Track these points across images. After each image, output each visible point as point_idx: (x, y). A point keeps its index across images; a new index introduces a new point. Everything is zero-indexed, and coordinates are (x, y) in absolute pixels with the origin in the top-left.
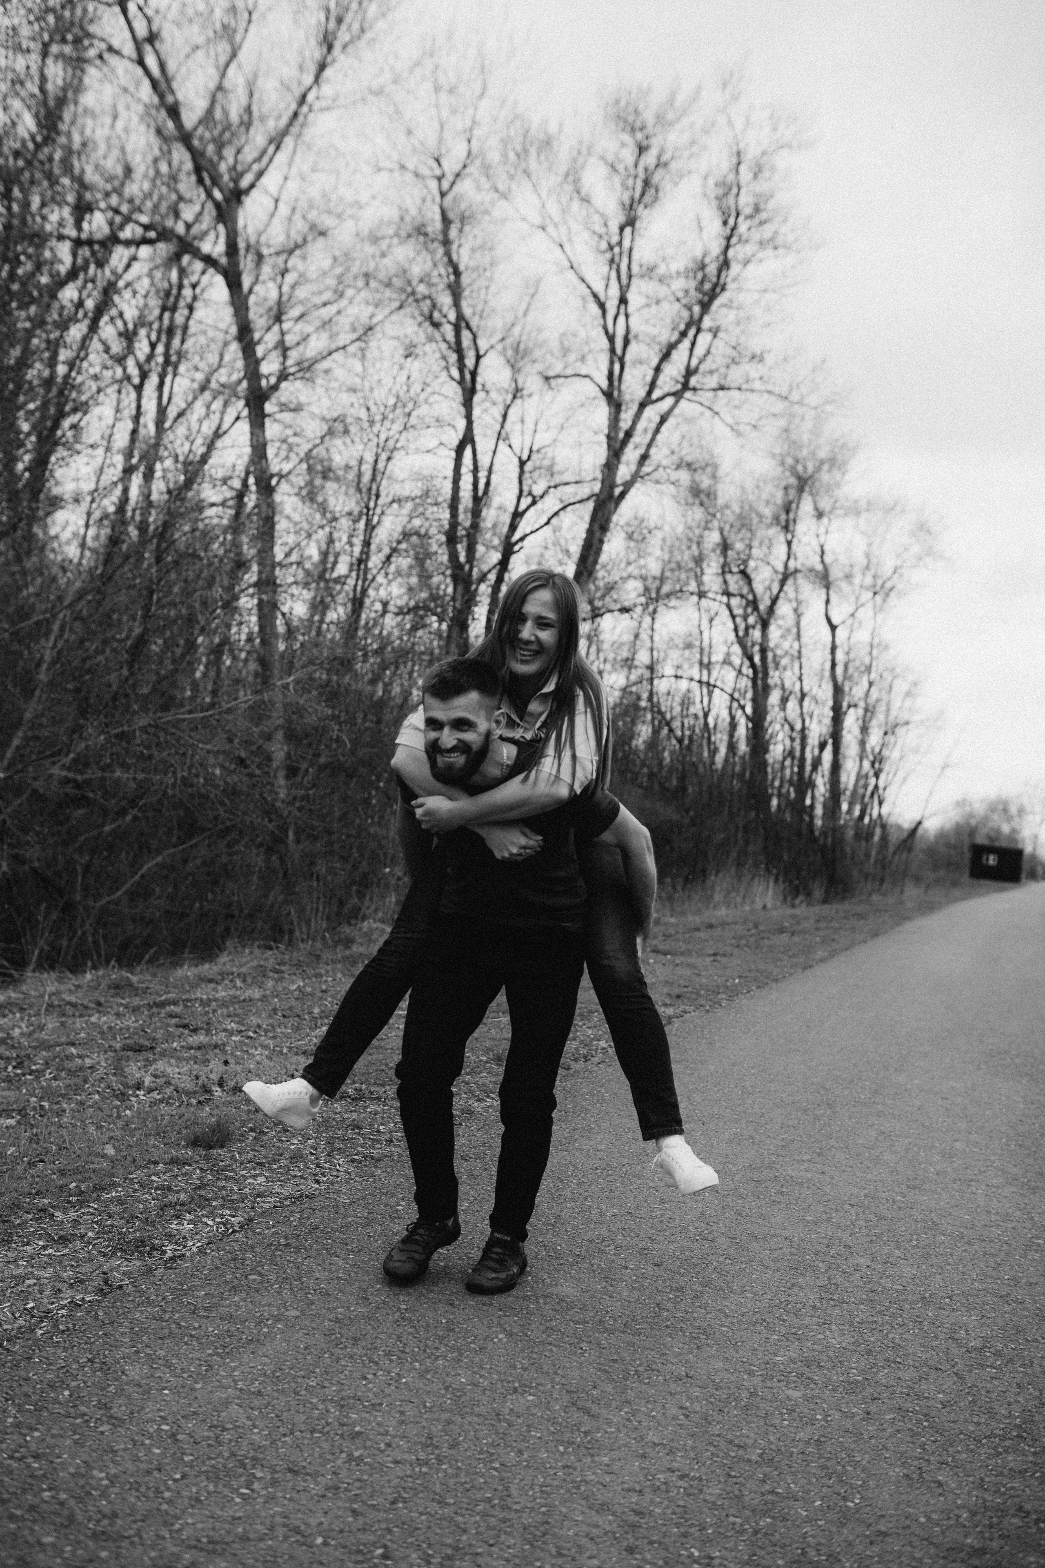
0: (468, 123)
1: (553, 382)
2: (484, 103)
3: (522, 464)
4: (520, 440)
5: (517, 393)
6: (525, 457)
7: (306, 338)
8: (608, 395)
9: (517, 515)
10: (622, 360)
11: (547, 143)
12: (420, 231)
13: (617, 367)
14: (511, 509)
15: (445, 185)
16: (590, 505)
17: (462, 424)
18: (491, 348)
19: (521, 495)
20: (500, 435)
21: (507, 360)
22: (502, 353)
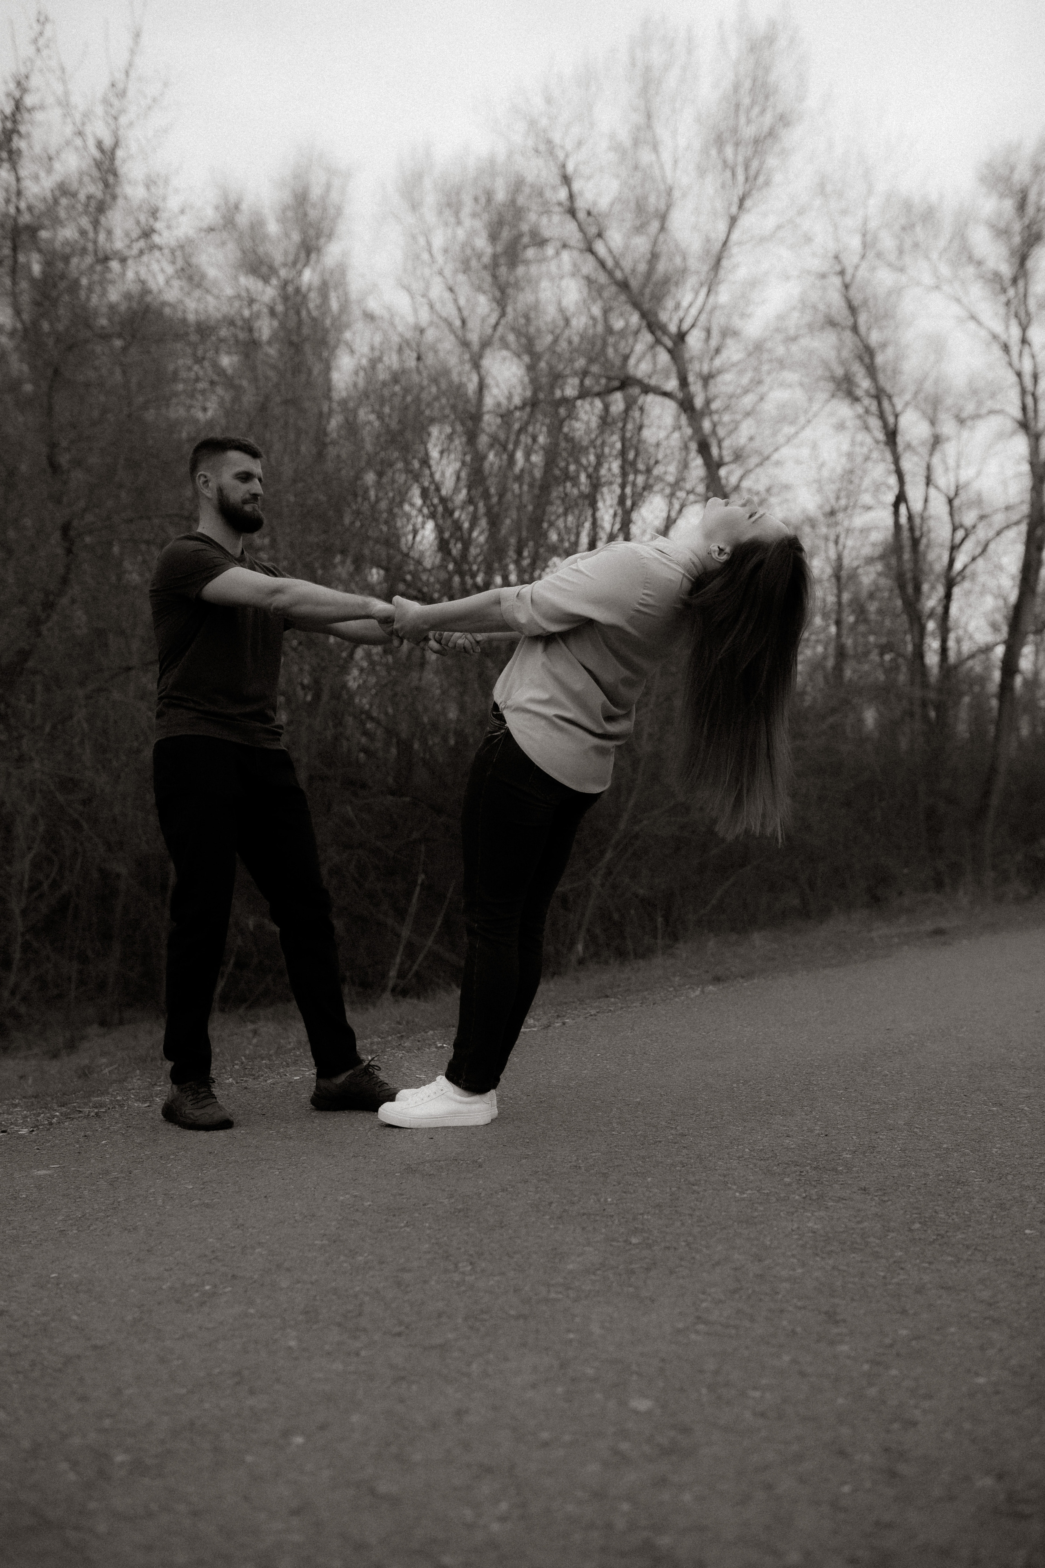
0: (860, 220)
1: (969, 423)
2: (872, 202)
3: (950, 501)
4: (944, 480)
5: (936, 441)
6: (952, 494)
7: (736, 425)
8: (1025, 425)
9: (954, 548)
10: (1033, 395)
11: (929, 216)
12: (832, 323)
13: (1029, 400)
14: (948, 544)
15: (848, 278)
16: (1023, 528)
17: (893, 480)
18: (907, 404)
19: (955, 529)
20: (929, 481)
21: (924, 413)
22: (917, 407)
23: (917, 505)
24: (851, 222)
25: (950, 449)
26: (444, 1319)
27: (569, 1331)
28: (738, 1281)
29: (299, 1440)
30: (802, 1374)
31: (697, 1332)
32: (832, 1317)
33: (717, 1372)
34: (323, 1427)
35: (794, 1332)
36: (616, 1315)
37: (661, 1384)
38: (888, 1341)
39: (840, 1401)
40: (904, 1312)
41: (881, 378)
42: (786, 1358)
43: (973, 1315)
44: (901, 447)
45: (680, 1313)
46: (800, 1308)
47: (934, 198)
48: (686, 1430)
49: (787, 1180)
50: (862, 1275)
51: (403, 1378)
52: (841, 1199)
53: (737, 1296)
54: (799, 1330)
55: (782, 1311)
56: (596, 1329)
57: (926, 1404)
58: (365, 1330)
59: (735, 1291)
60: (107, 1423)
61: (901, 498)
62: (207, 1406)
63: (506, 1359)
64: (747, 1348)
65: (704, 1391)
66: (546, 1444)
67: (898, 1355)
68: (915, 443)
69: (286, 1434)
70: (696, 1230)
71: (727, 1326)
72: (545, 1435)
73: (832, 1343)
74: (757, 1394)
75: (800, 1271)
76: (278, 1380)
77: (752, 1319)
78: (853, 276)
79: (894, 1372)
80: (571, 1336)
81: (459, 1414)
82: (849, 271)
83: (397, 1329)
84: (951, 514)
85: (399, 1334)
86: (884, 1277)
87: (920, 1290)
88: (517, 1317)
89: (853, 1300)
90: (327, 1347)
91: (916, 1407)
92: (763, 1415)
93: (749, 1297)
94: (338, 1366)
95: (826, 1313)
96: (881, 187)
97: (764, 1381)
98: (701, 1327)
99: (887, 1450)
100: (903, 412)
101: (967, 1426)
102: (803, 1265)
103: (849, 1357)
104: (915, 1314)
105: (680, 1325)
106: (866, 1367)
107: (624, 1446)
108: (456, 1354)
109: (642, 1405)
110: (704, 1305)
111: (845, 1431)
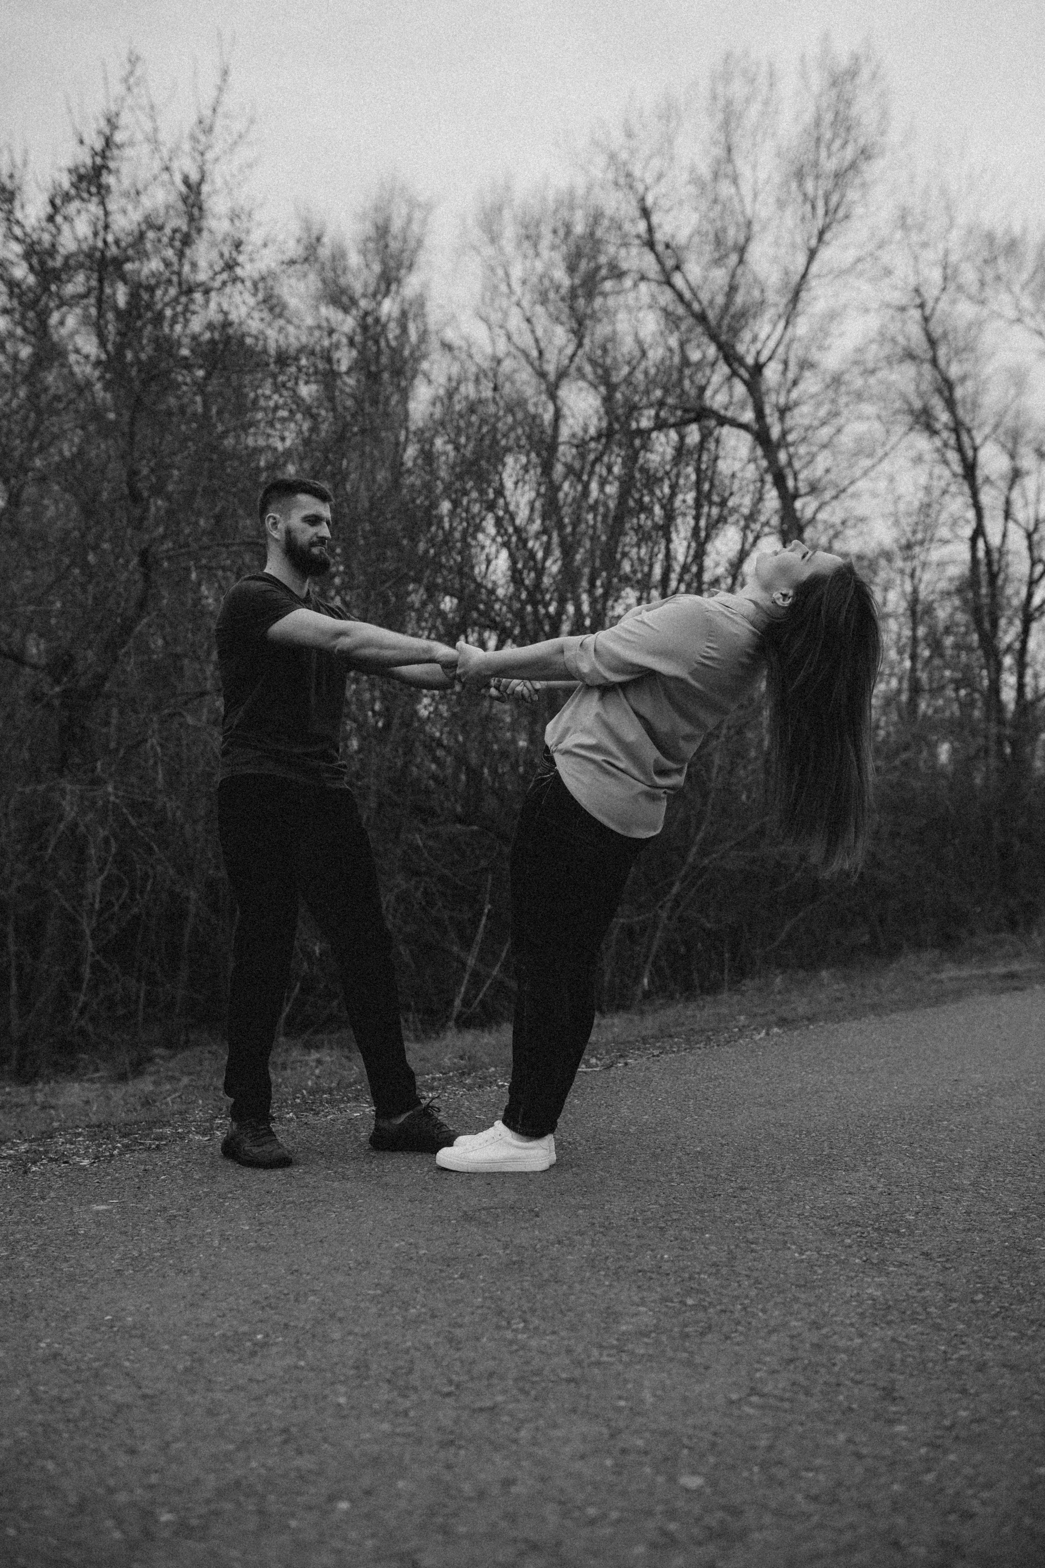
0: (941, 253)
2: (953, 234)
3: (1029, 536)
4: (1022, 514)
5: (1016, 475)
6: (1031, 528)
7: (812, 457)
9: (1032, 584)
11: (1012, 247)
12: (910, 356)
14: (1026, 579)
15: (928, 312)
17: (971, 514)
18: (986, 438)
19: (1033, 564)
20: (1008, 515)
21: (1004, 446)
22: (997, 440)
23: (995, 540)
24: (931, 255)
25: (1030, 483)
26: (495, 1381)
27: (620, 1398)
28: (793, 1348)
29: (344, 1505)
30: (859, 1456)
31: (751, 1404)
32: (889, 1394)
33: (770, 1448)
34: (368, 1493)
35: (851, 1409)
36: (668, 1382)
37: (712, 1460)
38: (947, 1423)
39: (896, 1487)
40: (964, 1391)
41: (961, 412)
42: (842, 1437)
43: (1036, 1397)
44: (980, 480)
45: (734, 1384)
46: (857, 1382)
47: (1017, 230)
48: (735, 1512)
49: (848, 1241)
50: (922, 1349)
51: (452, 1442)
52: (901, 1264)
53: (792, 1367)
54: (855, 1406)
55: (838, 1385)
56: (649, 1398)
57: (985, 1495)
58: (415, 1389)
59: (791, 1361)
60: (154, 1479)
61: (979, 532)
62: (254, 1464)
63: (555, 1426)
64: (802, 1424)
65: (756, 1469)
66: (592, 1522)
67: (957, 1438)
68: (993, 477)
69: (332, 1498)
70: (753, 1293)
71: (782, 1400)
72: (592, 1511)
73: (891, 1422)
74: (811, 1475)
75: (858, 1341)
76: (325, 1440)
77: (807, 1394)
78: (934, 309)
79: (952, 1457)
80: (622, 1403)
81: (508, 1483)
82: (930, 304)
83: (446, 1389)
84: (1030, 548)
85: (449, 1394)
86: (945, 1352)
87: (982, 1367)
88: (569, 1381)
89: (912, 1375)
90: (376, 1406)
91: (974, 1496)
92: (815, 1499)
93: (805, 1369)
94: (386, 1427)
95: (884, 1389)
96: (961, 220)
97: (818, 1462)
98: (754, 1399)
99: (943, 1544)
100: (982, 445)
101: (1027, 1521)
102: (861, 1335)
103: (905, 1439)
104: (977, 1394)
105: (734, 1397)
106: (923, 1451)
107: (672, 1526)
108: (506, 1418)
109: (693, 1482)
110: (758, 1375)
111: (900, 1521)
